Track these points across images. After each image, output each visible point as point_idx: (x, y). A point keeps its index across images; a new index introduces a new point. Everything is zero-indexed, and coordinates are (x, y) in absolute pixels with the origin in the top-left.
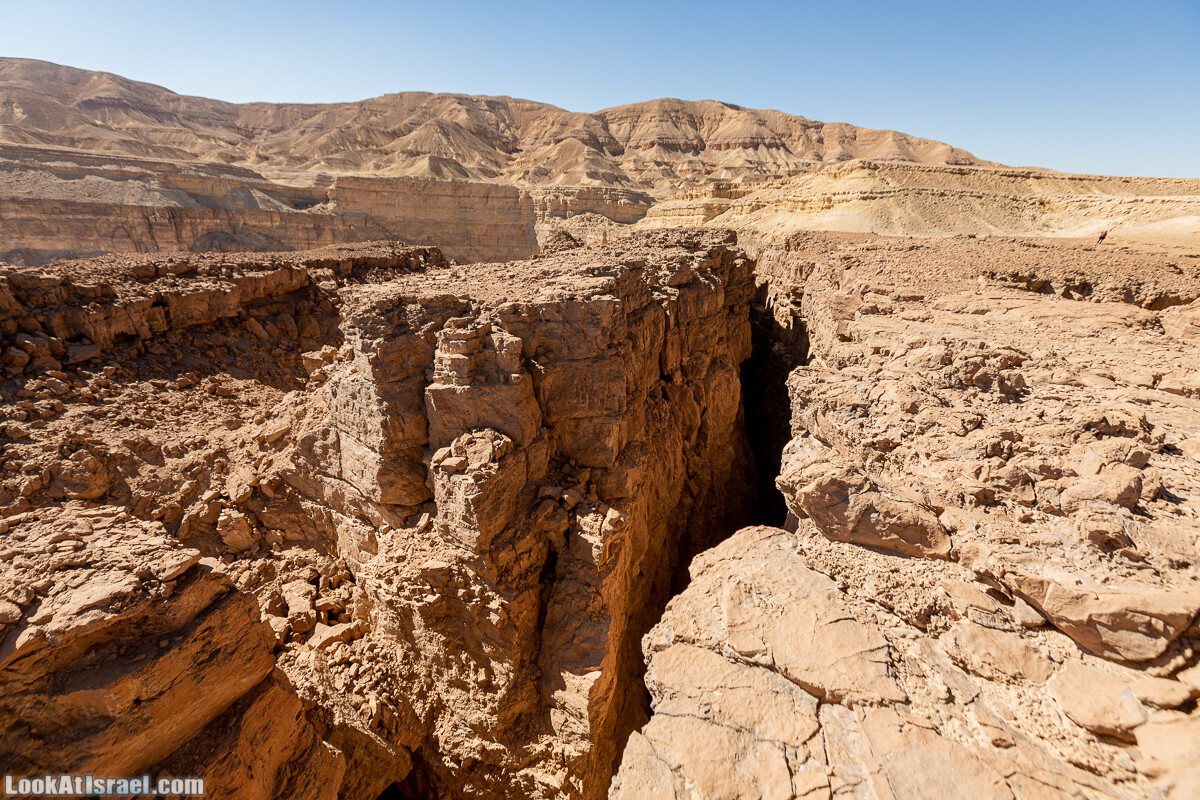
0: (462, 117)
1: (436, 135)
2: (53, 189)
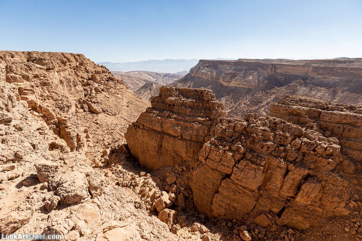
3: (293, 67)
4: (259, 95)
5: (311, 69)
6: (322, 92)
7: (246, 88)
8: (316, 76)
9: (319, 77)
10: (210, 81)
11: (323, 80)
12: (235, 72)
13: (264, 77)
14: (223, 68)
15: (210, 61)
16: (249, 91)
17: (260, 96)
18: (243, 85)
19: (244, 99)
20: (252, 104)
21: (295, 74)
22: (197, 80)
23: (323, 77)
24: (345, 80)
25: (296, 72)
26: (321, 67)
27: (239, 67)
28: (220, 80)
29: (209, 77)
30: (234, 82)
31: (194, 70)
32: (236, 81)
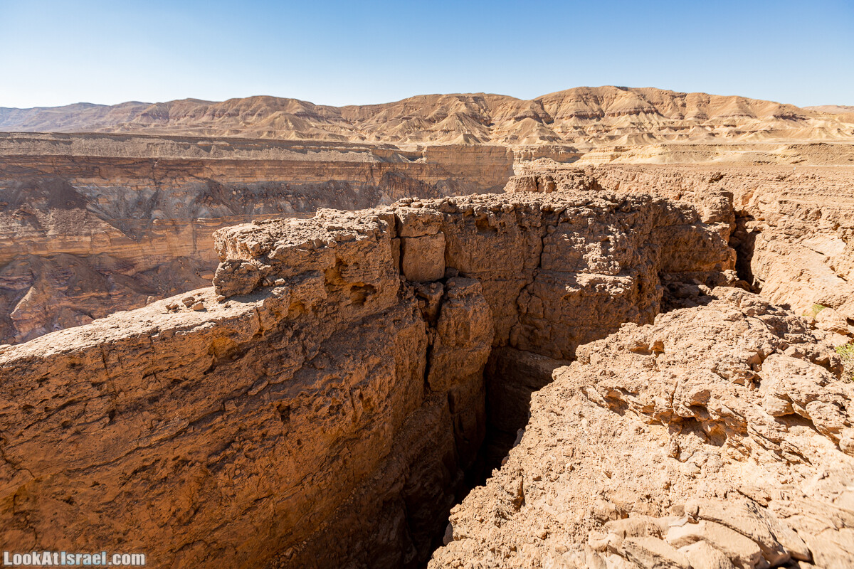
0: (463, 109)
1: (456, 121)
2: (341, 157)
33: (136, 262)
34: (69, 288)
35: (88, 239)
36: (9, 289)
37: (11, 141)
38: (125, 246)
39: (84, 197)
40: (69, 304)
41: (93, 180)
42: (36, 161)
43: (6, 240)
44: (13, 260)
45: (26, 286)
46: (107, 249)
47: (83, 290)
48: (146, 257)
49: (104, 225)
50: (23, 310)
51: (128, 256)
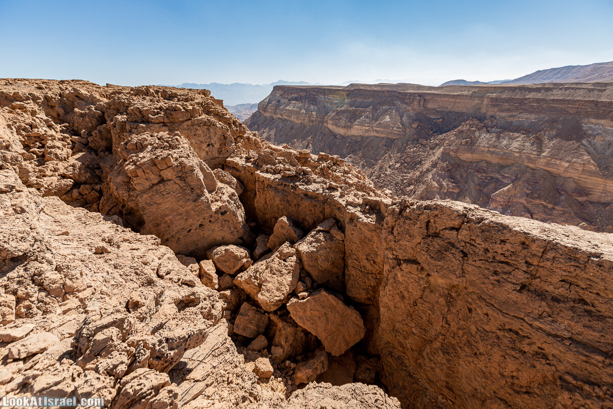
3: (454, 98)
4: (411, 150)
5: (485, 102)
6: (518, 140)
7: (383, 138)
8: (498, 113)
9: (503, 114)
10: (308, 127)
11: (510, 120)
12: (354, 108)
13: (409, 117)
14: (327, 102)
15: (298, 88)
16: (390, 143)
17: (414, 152)
18: (377, 131)
19: (387, 158)
20: (405, 167)
21: (456, 110)
22: (281, 125)
23: (509, 114)
24: (547, 118)
25: (458, 107)
26: (504, 99)
27: (358, 100)
28: (327, 123)
29: (304, 120)
30: (357, 127)
31: (267, 105)
32: (362, 124)
33: (592, 193)
34: (531, 193)
35: (567, 165)
36: (500, 181)
37: (561, 89)
38: (592, 178)
39: (585, 134)
40: (525, 202)
41: (603, 121)
42: (568, 104)
43: (517, 152)
44: (513, 165)
45: (509, 182)
46: (575, 175)
47: (539, 198)
48: (605, 192)
49: (586, 157)
50: (499, 195)
51: (588, 186)
